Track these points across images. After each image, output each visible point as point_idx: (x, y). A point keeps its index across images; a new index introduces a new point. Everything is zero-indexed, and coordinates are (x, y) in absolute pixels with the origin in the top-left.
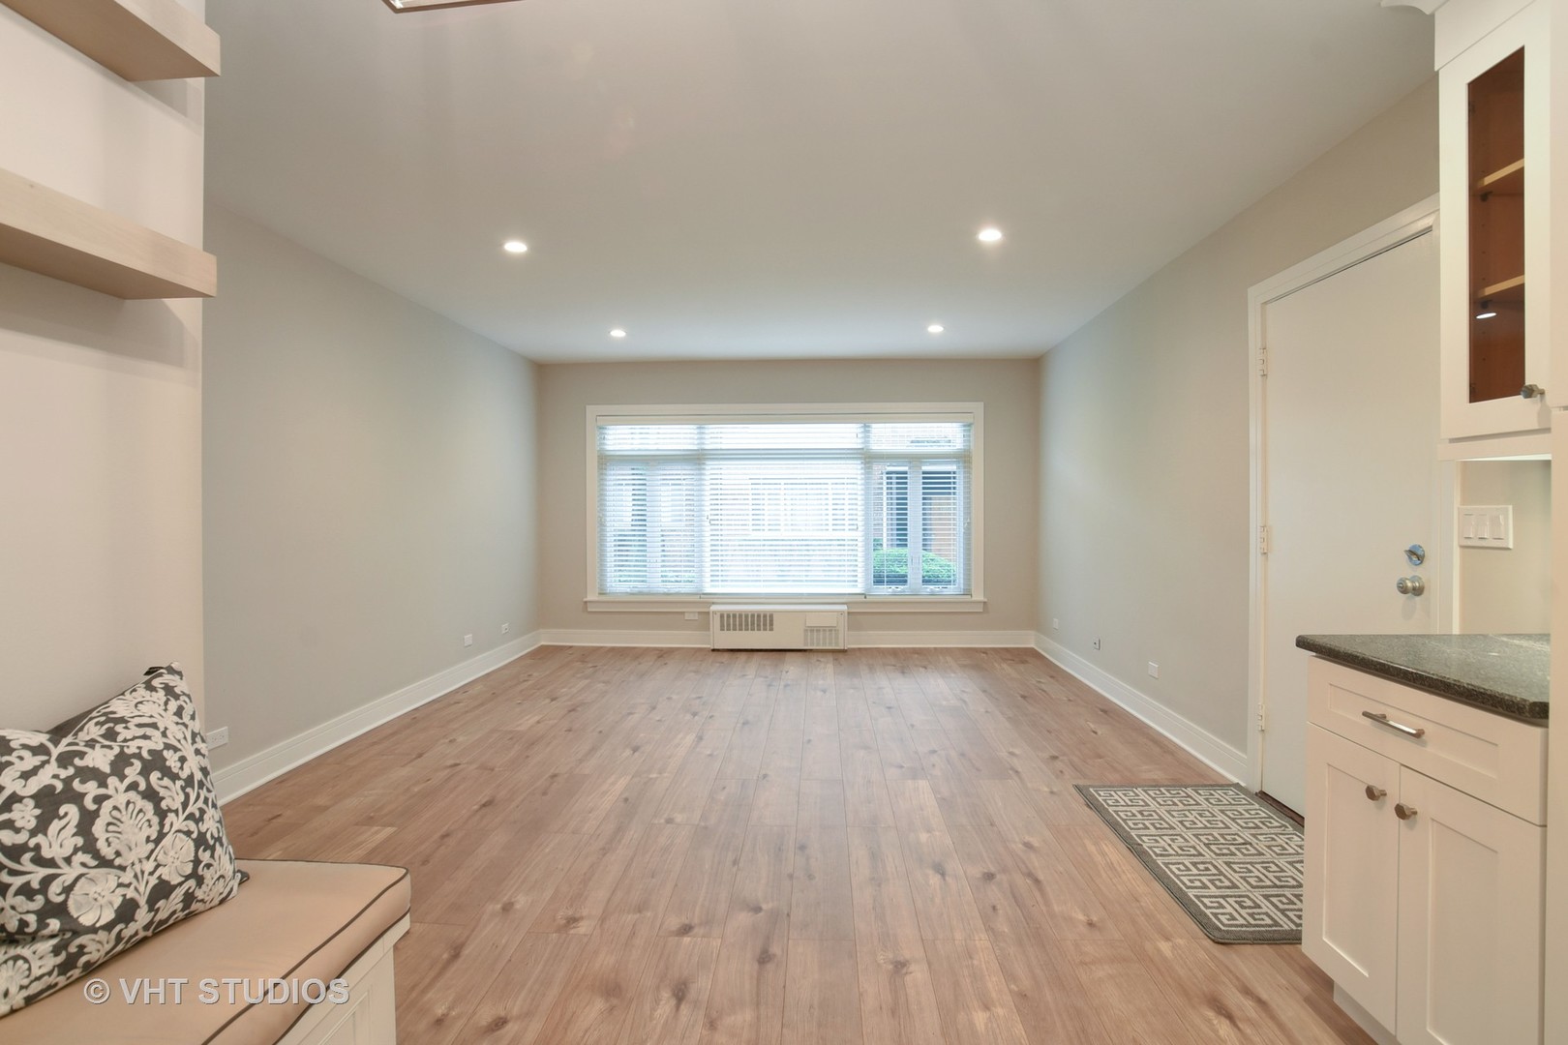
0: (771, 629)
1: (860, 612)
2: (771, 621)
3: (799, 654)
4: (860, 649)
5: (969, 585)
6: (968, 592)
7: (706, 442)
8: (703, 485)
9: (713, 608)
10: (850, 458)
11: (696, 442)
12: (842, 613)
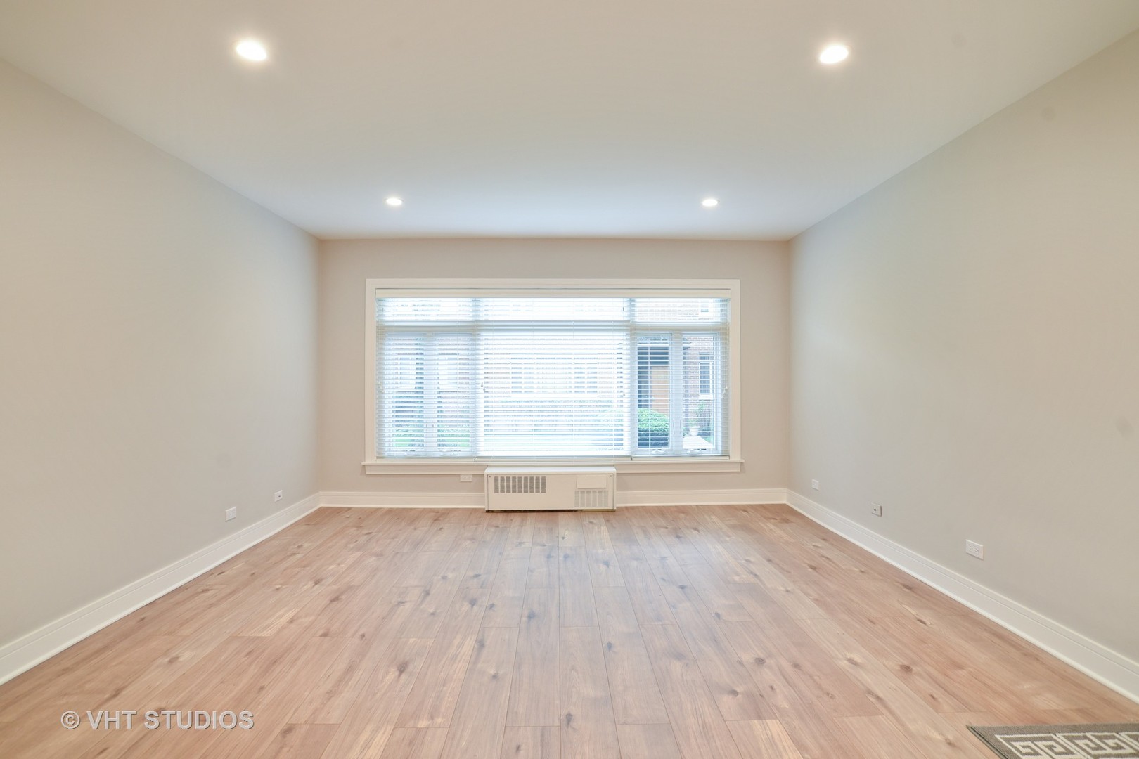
0: (544, 491)
1: (627, 474)
2: (544, 484)
3: (570, 514)
4: (626, 508)
5: (727, 447)
6: (726, 454)
7: (481, 314)
8: (478, 354)
9: (488, 471)
10: (615, 330)
11: (471, 314)
12: (611, 475)
